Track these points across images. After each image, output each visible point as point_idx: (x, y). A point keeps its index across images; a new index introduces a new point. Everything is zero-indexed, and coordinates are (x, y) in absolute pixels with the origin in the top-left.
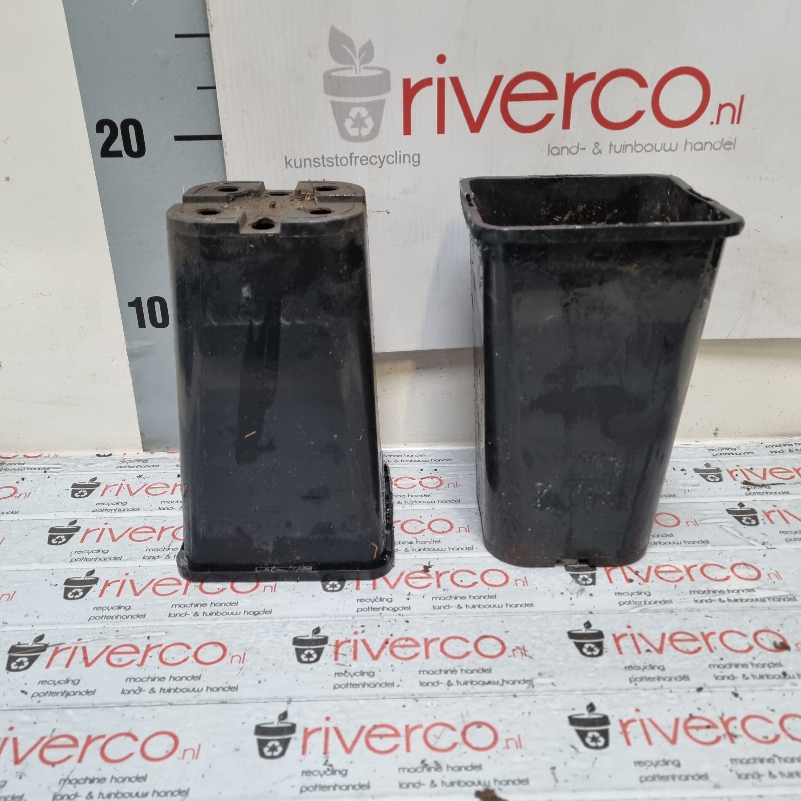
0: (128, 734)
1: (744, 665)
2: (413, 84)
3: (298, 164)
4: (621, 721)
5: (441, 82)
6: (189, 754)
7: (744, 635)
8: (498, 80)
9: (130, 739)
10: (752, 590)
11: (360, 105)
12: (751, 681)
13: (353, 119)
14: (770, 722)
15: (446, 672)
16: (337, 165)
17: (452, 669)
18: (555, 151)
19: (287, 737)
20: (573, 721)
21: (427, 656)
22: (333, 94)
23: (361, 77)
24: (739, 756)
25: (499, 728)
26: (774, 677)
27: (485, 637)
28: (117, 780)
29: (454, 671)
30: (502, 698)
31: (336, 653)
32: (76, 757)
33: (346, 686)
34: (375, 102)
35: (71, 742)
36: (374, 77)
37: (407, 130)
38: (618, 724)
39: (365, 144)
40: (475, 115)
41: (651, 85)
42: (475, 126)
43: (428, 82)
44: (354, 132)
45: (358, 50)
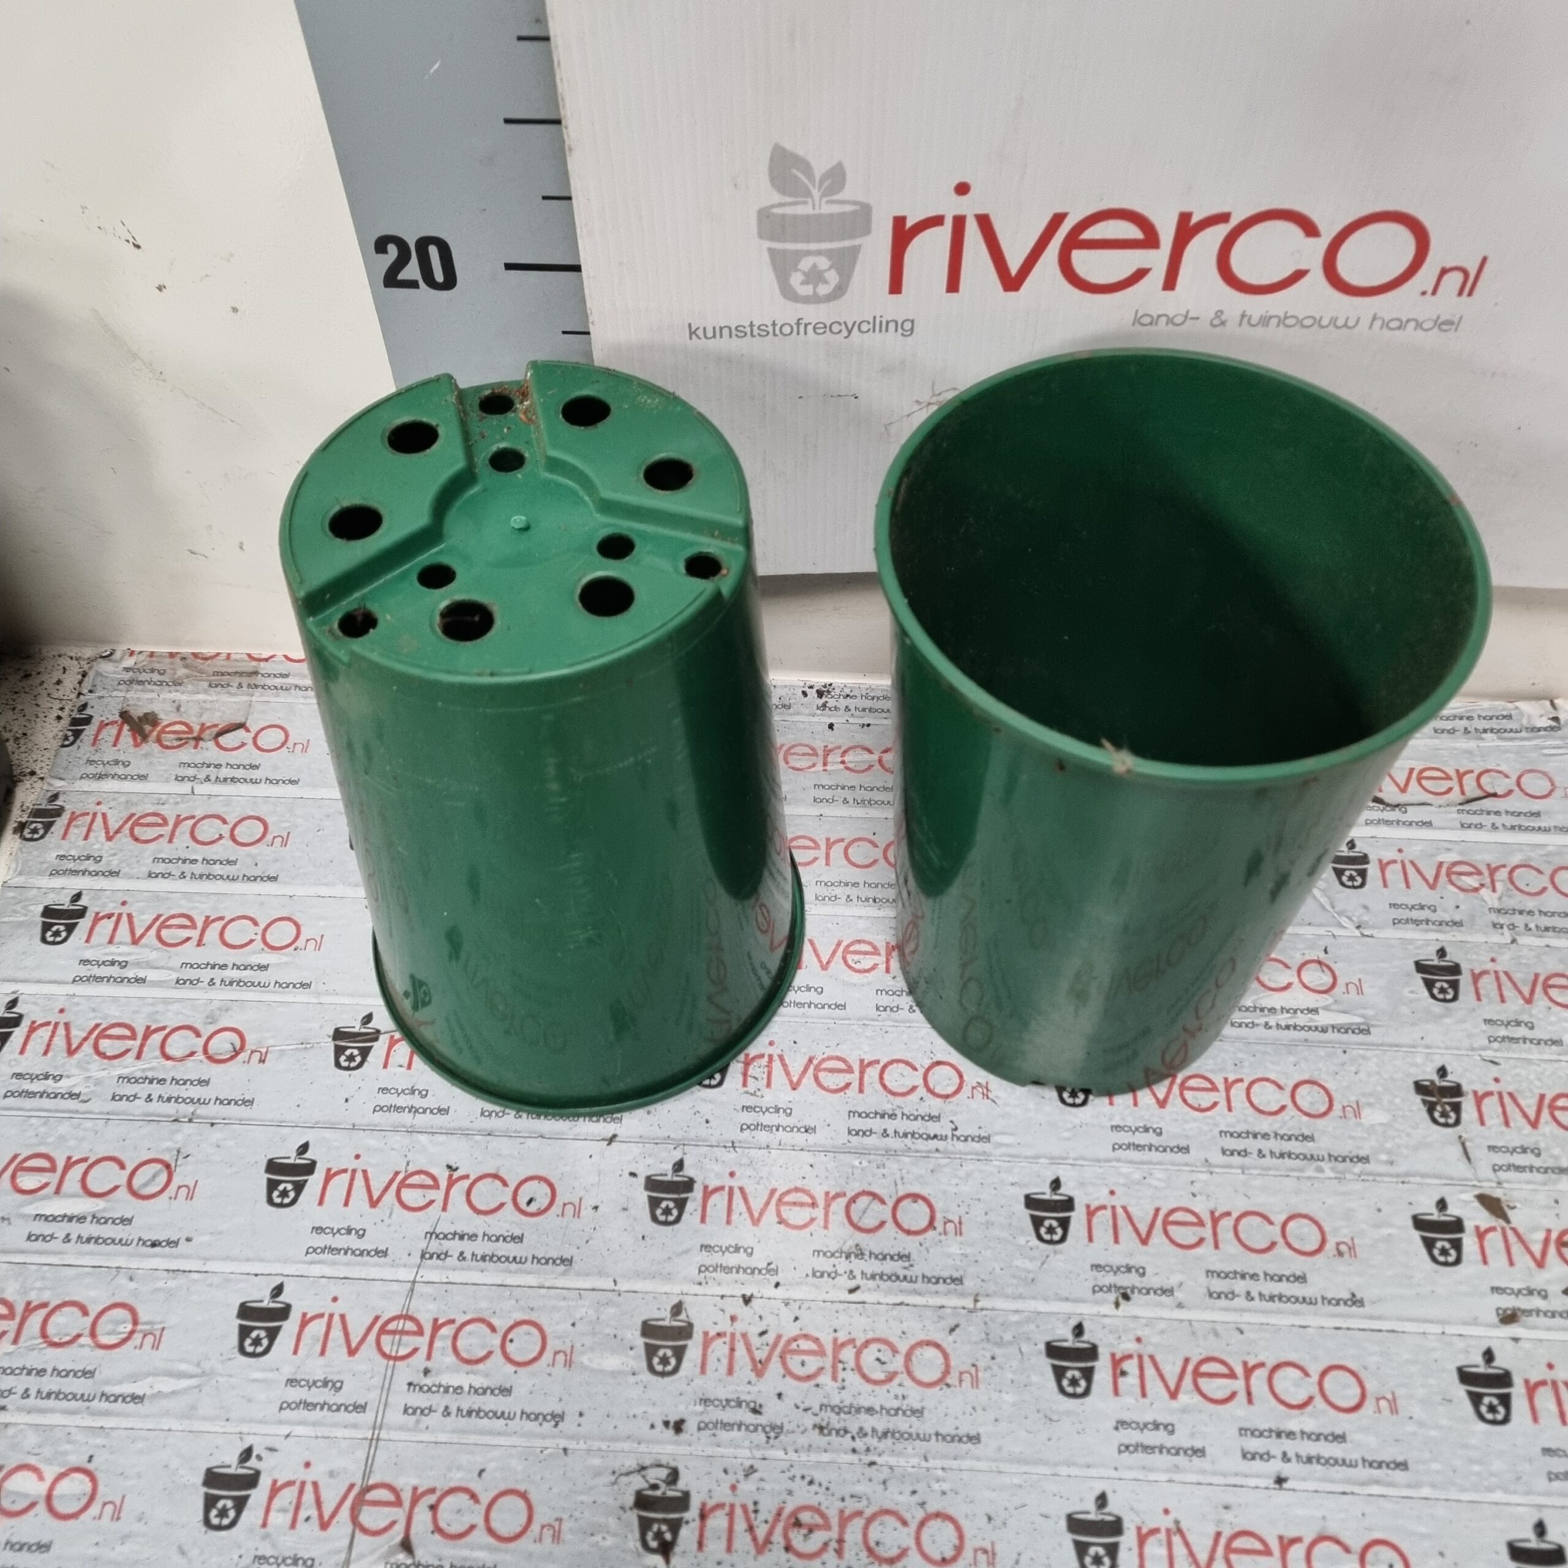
0: (496, 1176)
1: (1265, 1136)
2: (909, 224)
3: (710, 334)
4: (1088, 1207)
5: (959, 223)
6: (569, 1210)
7: (1280, 1087)
8: (1057, 220)
9: (498, 1183)
10: (1315, 1011)
11: (819, 253)
12: (1268, 1161)
13: (804, 273)
14: (1271, 1223)
15: (882, 1116)
16: (775, 335)
17: (890, 1112)
18: (1147, 319)
19: (683, 1196)
20: (1031, 1202)
21: (861, 1091)
22: (773, 238)
23: (820, 216)
24: (1218, 1267)
25: (938, 1205)
26: (1297, 1157)
27: (939, 1063)
28: (489, 1239)
29: (893, 1116)
30: (948, 1160)
31: (745, 1074)
32: (439, 1203)
33: (756, 1128)
34: (844, 248)
35: (430, 1182)
36: (844, 213)
37: (896, 286)
38: (1084, 1210)
39: (822, 307)
41: (1328, 233)
42: (1012, 282)
43: (936, 221)
44: (807, 290)
45: (818, 176)
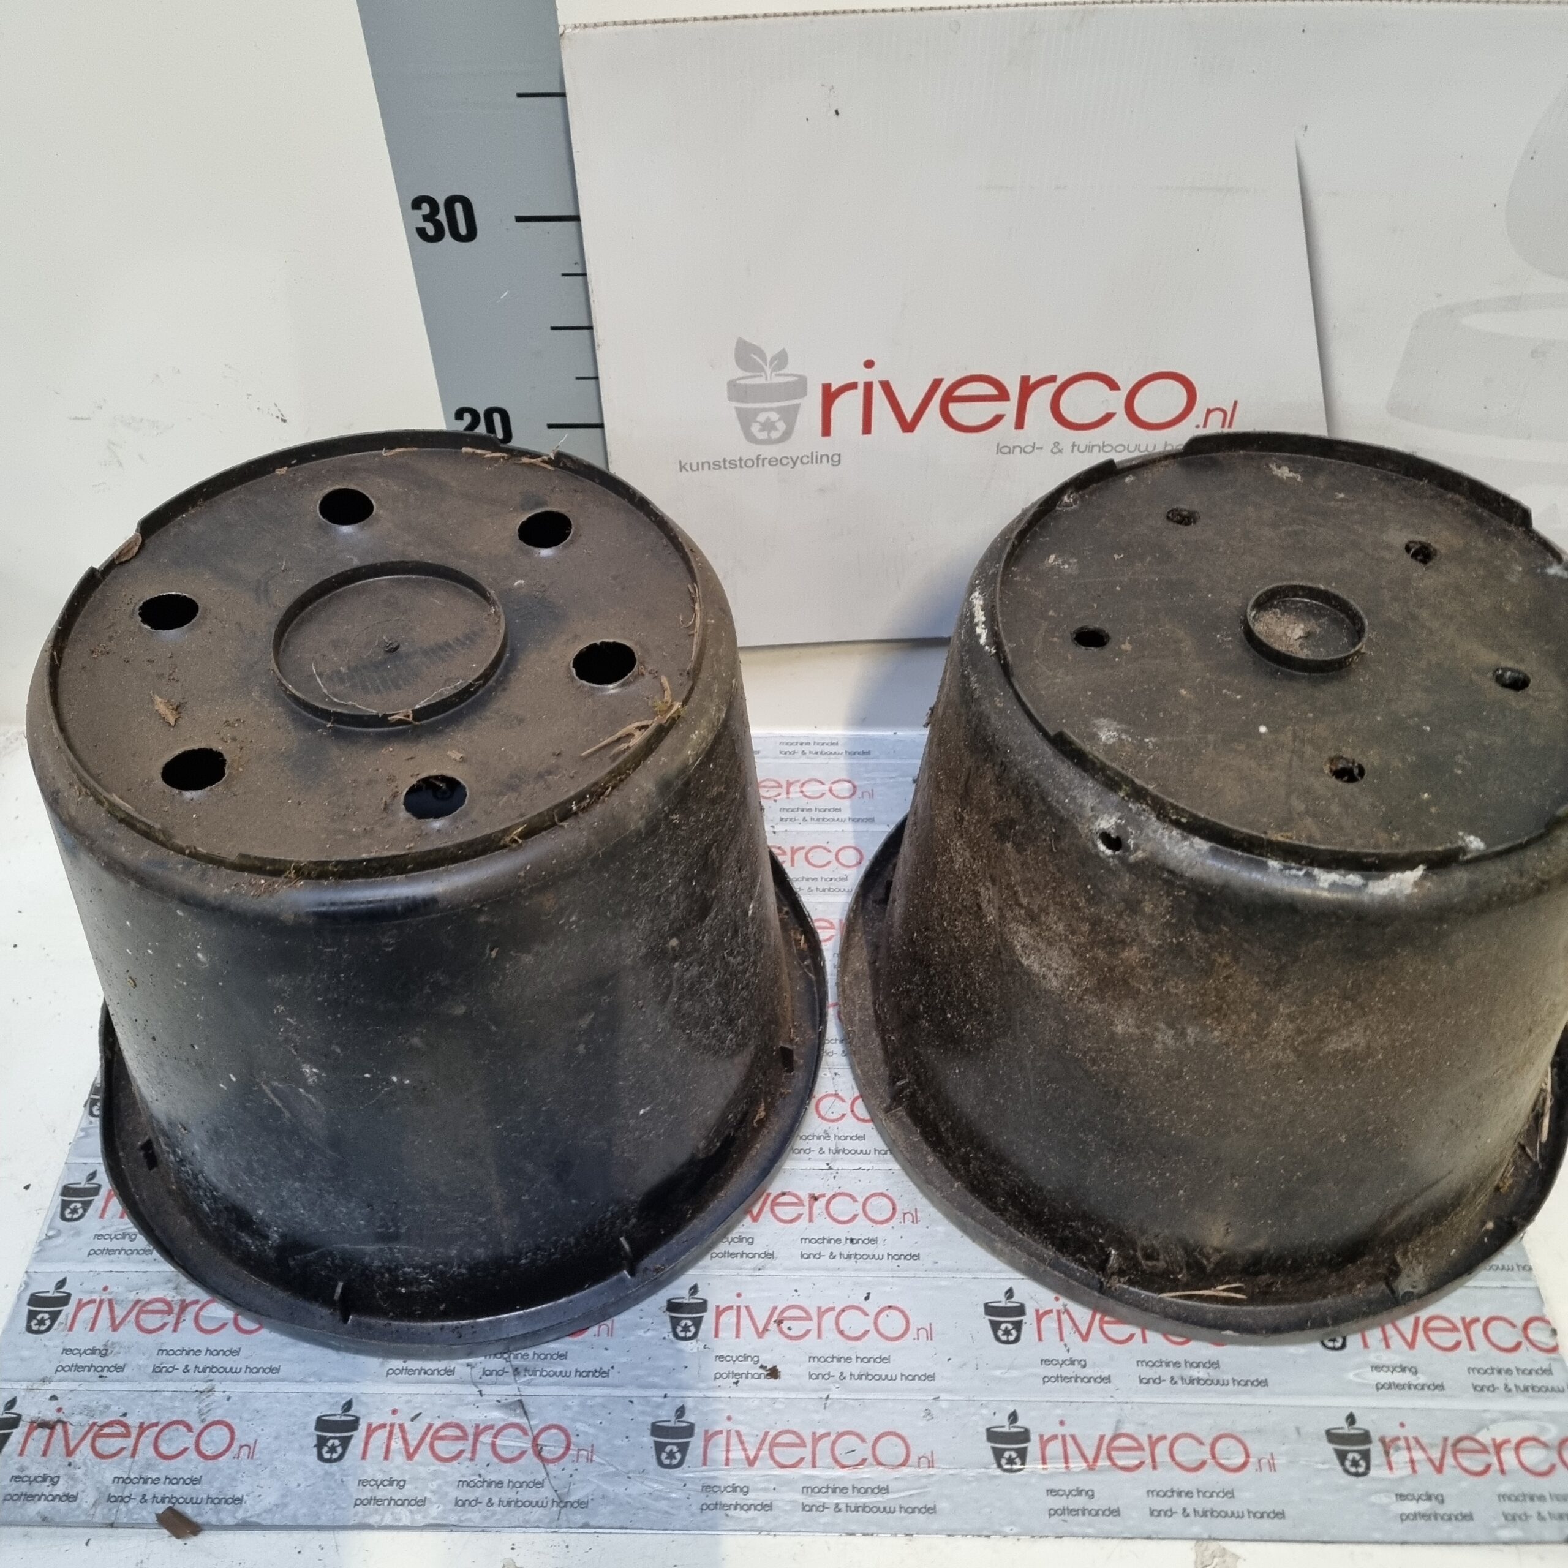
2: (833, 388)
3: (695, 468)
5: (868, 387)
8: (937, 383)
11: (771, 409)
13: (761, 424)
16: (741, 467)
18: (1006, 450)
22: (738, 401)
23: (771, 384)
34: (789, 406)
36: (788, 383)
37: (826, 431)
40: (909, 417)
41: (1126, 388)
42: (908, 427)
43: (853, 386)
44: (763, 436)
45: (769, 359)
